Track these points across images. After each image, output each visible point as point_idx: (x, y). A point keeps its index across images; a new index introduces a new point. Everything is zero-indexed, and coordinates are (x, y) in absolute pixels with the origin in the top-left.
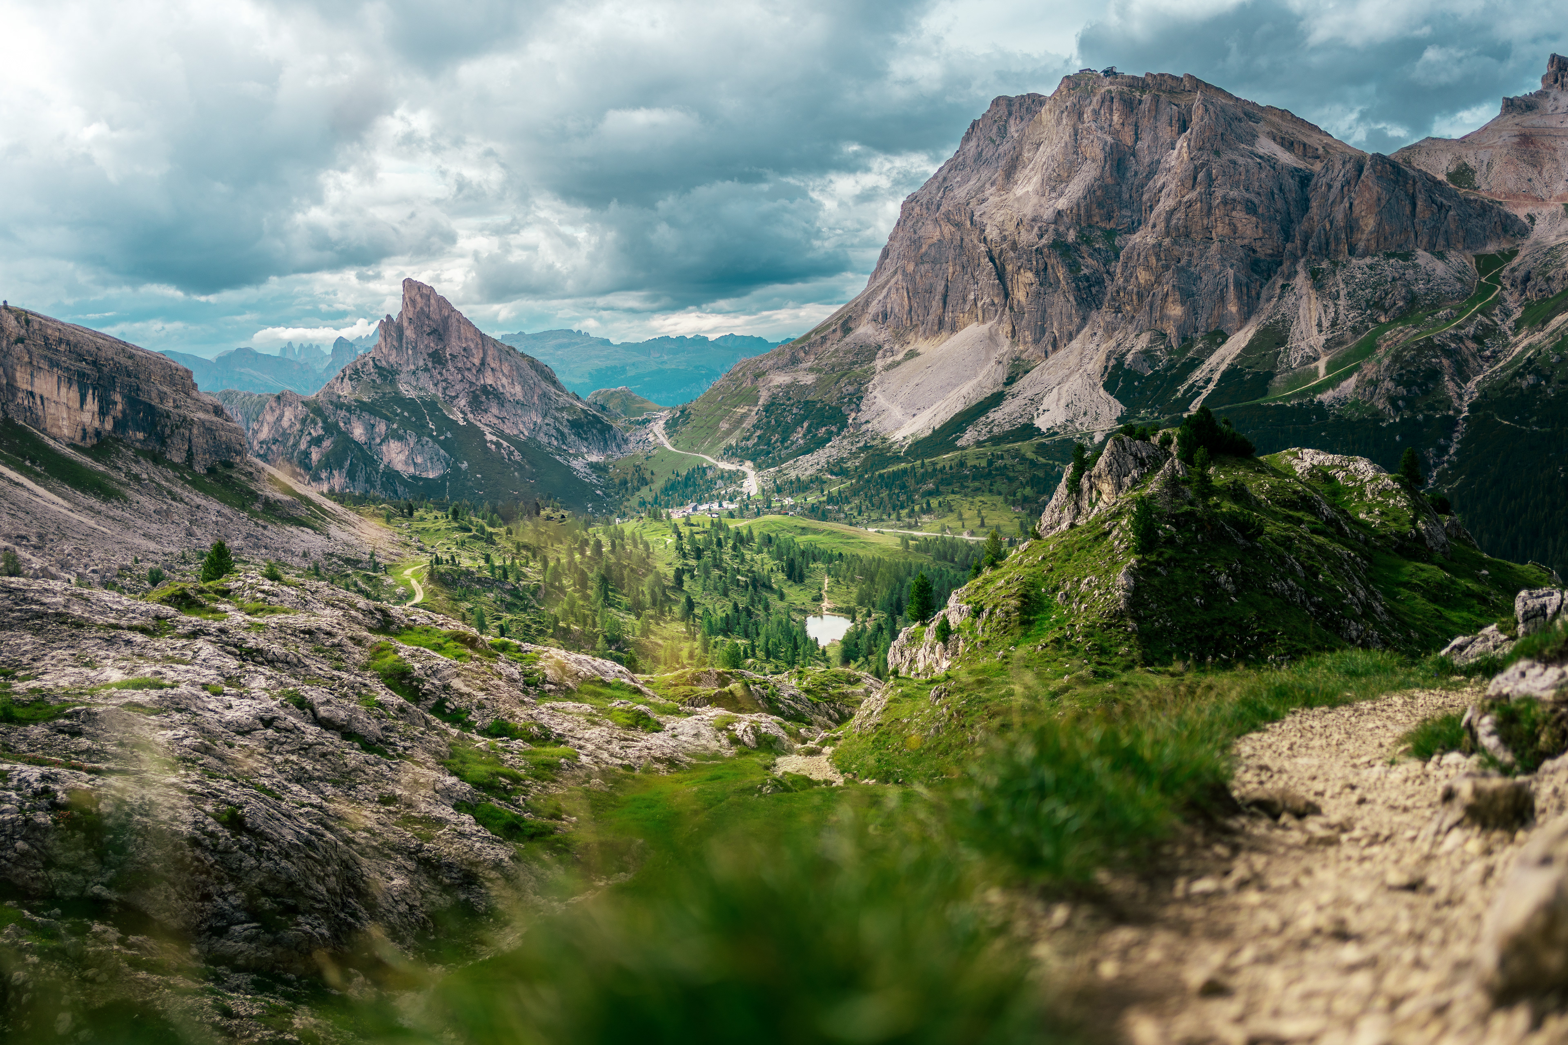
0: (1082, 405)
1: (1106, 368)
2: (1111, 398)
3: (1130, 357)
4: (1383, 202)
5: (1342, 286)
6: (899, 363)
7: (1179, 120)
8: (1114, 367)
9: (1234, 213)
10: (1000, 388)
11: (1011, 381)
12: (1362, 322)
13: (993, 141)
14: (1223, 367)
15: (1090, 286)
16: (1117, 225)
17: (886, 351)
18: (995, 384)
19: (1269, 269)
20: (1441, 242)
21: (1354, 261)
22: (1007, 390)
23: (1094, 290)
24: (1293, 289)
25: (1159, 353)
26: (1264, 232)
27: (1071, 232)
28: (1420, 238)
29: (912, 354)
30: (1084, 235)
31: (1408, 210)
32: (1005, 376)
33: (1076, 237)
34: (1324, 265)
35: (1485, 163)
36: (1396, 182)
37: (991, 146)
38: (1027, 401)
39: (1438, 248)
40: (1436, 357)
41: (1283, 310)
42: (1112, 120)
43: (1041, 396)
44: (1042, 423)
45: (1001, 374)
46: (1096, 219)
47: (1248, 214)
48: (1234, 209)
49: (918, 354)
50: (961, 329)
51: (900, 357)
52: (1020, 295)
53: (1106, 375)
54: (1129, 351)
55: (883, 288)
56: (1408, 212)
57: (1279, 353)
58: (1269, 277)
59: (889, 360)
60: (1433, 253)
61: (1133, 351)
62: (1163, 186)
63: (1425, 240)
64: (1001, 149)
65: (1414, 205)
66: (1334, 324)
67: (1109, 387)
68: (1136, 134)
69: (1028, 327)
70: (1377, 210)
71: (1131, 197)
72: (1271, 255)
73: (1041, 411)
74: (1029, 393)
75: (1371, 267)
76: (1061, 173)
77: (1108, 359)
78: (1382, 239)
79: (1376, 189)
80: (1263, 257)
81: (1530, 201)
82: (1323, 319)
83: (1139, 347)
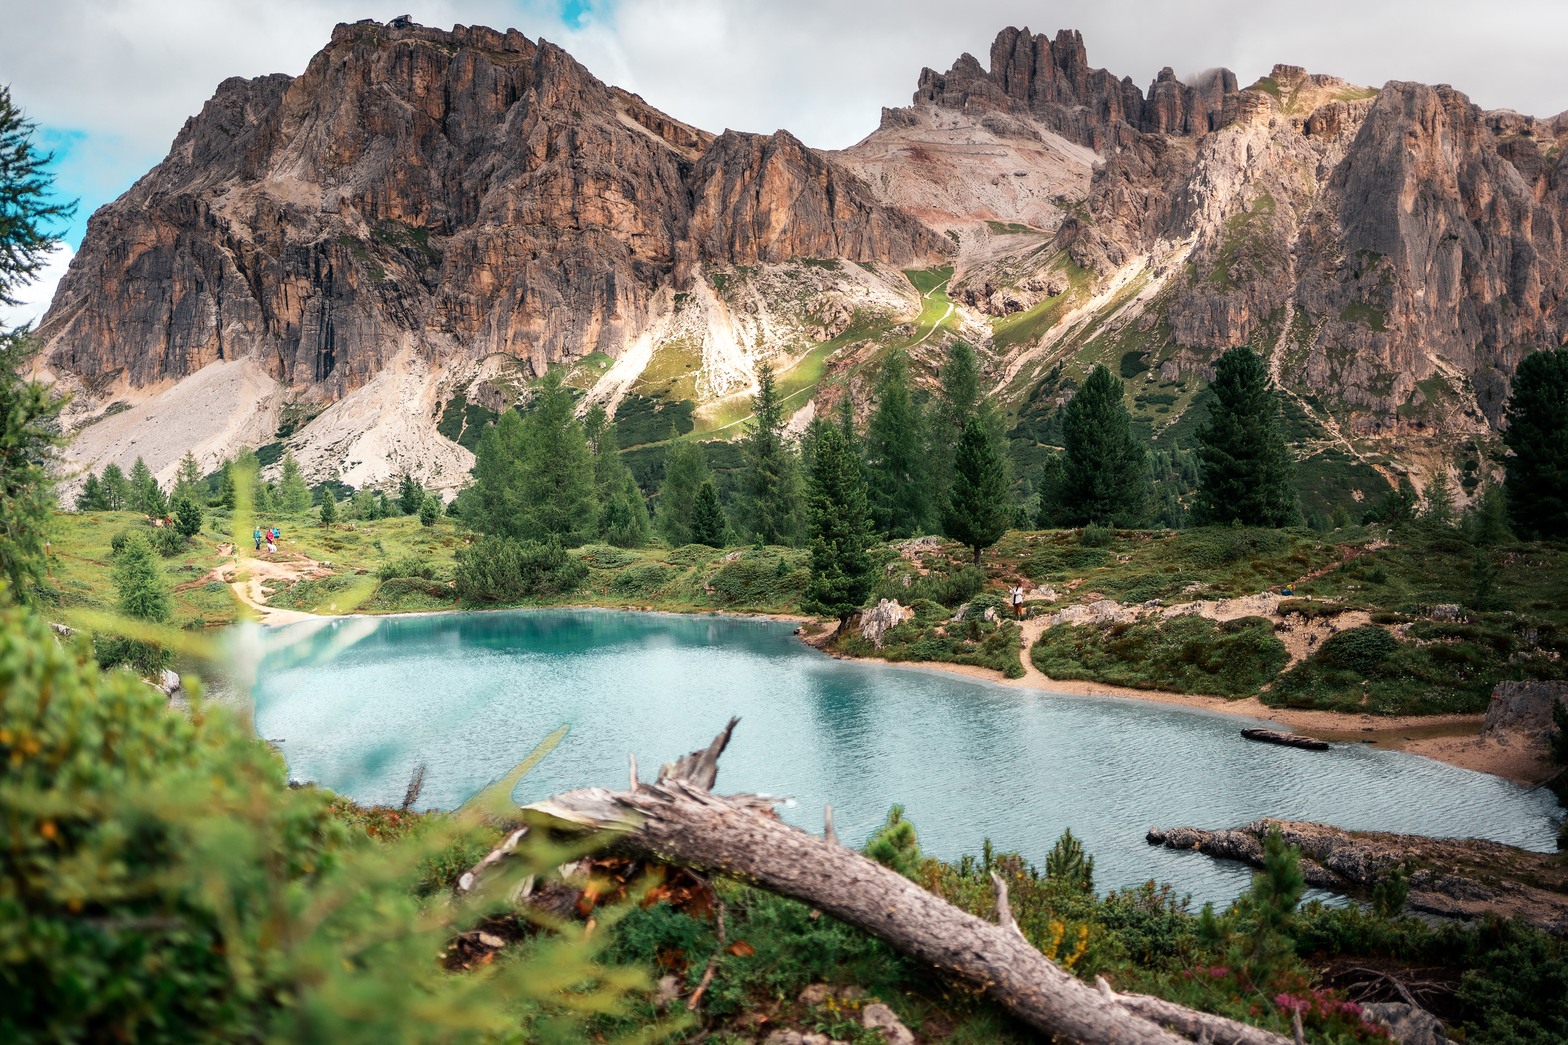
0: (413, 454)
1: (438, 404)
2: (452, 444)
3: (473, 390)
4: (796, 194)
5: (758, 296)
6: (99, 419)
7: (506, 86)
8: (450, 403)
9: (607, 194)
10: (273, 440)
11: (286, 431)
12: (797, 340)
13: (226, 131)
14: (618, 398)
15: (400, 297)
16: (427, 222)
17: (76, 405)
18: (263, 436)
19: (655, 276)
20: (866, 252)
21: (766, 267)
22: (285, 441)
23: (406, 303)
24: (693, 299)
25: (516, 383)
26: (645, 225)
27: (363, 225)
28: (841, 245)
29: (118, 408)
30: (381, 233)
31: (825, 205)
32: (278, 425)
33: (372, 234)
34: (729, 270)
35: (879, 177)
36: (808, 170)
37: (224, 136)
38: (322, 452)
39: (864, 259)
40: (920, 375)
41: (685, 325)
42: (412, 82)
43: (343, 444)
44: (353, 479)
45: (270, 424)
46: (397, 212)
47: (625, 197)
48: (607, 188)
49: (129, 407)
50: (194, 371)
51: (100, 411)
52: (290, 314)
53: (441, 413)
54: (470, 381)
55: (67, 322)
56: (824, 210)
57: (694, 379)
58: (655, 286)
59: (82, 417)
60: (858, 264)
61: (478, 381)
62: (493, 169)
63: (848, 247)
64: (237, 141)
65: (832, 202)
66: (760, 342)
67: (448, 428)
68: (447, 103)
69: (306, 360)
70: (789, 202)
71: (444, 185)
72: (654, 259)
73: (348, 463)
74: (324, 443)
75: (790, 275)
76: (341, 151)
77: (440, 392)
78: (797, 242)
79: (787, 175)
80: (645, 260)
81: (943, 217)
82: (744, 336)
83: (485, 376)
